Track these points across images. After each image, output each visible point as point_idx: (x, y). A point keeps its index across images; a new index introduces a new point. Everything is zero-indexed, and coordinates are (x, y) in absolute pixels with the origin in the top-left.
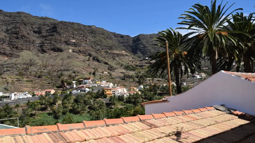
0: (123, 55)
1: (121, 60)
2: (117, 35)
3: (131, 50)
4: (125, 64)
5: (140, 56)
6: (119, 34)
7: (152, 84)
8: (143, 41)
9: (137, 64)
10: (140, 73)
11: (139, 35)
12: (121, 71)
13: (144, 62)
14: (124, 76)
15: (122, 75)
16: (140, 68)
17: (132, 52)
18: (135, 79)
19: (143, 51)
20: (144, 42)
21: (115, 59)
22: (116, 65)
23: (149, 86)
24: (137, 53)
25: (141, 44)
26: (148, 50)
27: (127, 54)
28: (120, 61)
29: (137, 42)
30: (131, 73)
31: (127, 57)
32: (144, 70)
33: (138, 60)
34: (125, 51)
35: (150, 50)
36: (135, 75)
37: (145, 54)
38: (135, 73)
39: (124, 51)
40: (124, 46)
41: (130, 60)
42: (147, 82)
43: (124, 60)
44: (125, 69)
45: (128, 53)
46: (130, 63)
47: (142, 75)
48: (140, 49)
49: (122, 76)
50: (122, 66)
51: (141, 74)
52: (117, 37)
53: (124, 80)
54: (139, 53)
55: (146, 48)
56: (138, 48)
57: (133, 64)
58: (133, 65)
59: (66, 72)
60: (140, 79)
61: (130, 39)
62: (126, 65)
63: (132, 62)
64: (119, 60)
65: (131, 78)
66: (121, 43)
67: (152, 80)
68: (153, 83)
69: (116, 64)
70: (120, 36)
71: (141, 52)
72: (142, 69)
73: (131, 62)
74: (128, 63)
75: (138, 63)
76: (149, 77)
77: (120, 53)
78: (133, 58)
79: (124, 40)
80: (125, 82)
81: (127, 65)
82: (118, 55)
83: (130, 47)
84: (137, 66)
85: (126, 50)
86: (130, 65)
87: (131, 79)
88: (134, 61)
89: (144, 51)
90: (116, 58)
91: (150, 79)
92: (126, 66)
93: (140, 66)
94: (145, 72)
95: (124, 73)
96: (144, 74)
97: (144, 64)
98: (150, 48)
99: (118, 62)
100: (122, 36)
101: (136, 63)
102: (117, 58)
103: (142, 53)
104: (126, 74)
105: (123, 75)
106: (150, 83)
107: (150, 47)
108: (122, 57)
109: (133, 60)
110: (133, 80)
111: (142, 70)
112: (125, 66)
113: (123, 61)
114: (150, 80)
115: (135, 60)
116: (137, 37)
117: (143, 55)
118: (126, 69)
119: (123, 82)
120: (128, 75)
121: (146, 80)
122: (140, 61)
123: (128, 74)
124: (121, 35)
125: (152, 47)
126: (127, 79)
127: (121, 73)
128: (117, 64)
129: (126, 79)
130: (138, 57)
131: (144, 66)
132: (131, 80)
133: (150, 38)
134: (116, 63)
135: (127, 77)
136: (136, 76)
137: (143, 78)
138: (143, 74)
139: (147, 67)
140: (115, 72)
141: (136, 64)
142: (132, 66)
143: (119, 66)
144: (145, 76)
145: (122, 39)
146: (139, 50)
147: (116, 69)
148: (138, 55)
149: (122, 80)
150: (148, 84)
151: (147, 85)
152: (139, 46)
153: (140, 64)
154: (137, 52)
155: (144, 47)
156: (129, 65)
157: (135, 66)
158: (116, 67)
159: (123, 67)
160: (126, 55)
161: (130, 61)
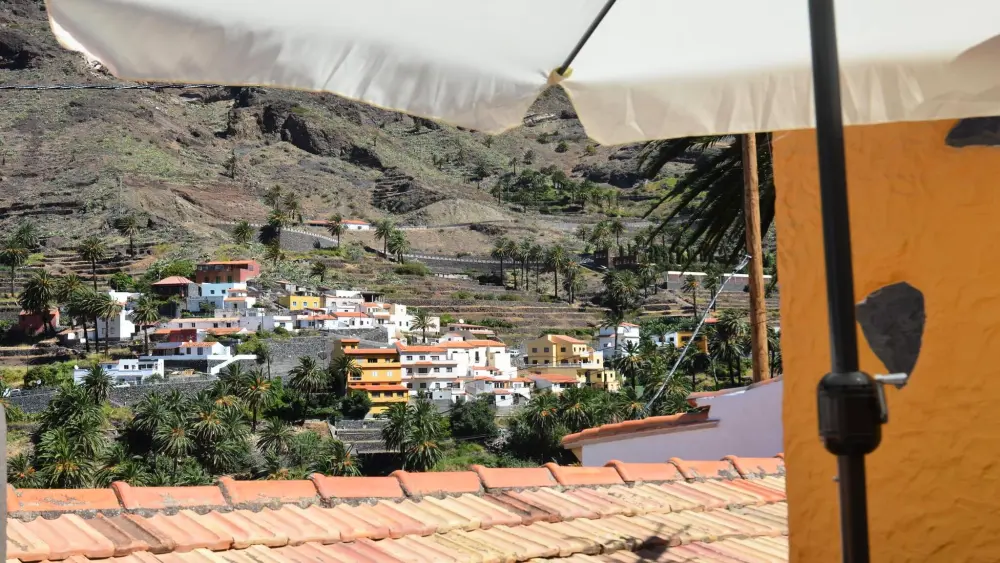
4: (508, 160)
7: (709, 318)
9: (600, 165)
10: (617, 228)
12: (476, 219)
14: (495, 255)
15: (481, 247)
16: (616, 190)
18: (577, 280)
21: (429, 124)
22: (433, 173)
23: (685, 329)
30: (553, 231)
36: (582, 245)
38: (581, 234)
41: (546, 128)
42: (671, 296)
44: (507, 199)
49: (484, 256)
50: (480, 174)
51: (626, 241)
53: (498, 281)
57: (565, 163)
58: (568, 172)
59: (58, 218)
60: (619, 277)
62: (510, 170)
63: (561, 149)
65: (549, 266)
67: (710, 284)
68: (713, 306)
69: (438, 164)
72: (636, 198)
73: (553, 146)
76: (687, 263)
80: (503, 298)
81: (519, 170)
84: (595, 176)
86: (543, 171)
87: (551, 275)
91: (691, 280)
92: (513, 181)
93: (615, 180)
95: (493, 232)
99: (453, 151)
104: (513, 236)
105: (488, 249)
106: (693, 309)
109: (565, 133)
110: (566, 287)
111: (633, 211)
112: (507, 177)
114: (690, 285)
118: (515, 200)
119: (489, 298)
120: (526, 245)
121: (664, 286)
123: (527, 235)
126: (523, 275)
127: (473, 227)
128: (440, 162)
129: (508, 274)
132: (549, 284)
134: (440, 156)
135: (522, 259)
136: (585, 255)
137: (636, 270)
138: (638, 239)
139: (673, 182)
140: (426, 223)
141: (589, 160)
142: (558, 177)
143: (457, 177)
144: (655, 254)
147: (434, 200)
149: (483, 280)
150: (675, 312)
151: (668, 321)
153: (619, 164)
156: (534, 168)
157: (580, 179)
158: (437, 188)
159: (490, 182)
161: (542, 140)
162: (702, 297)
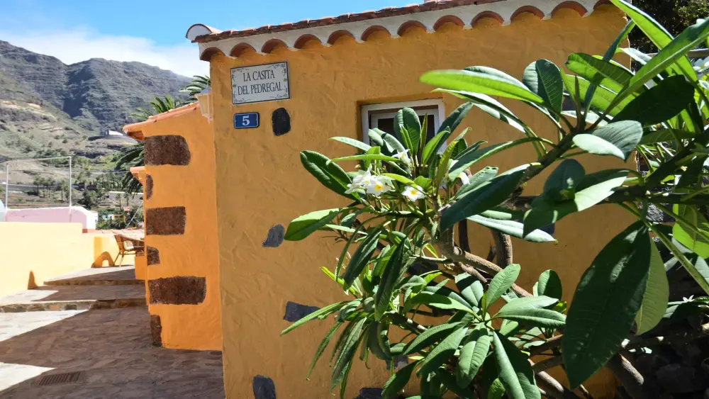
0: (34, 117)
1: (25, 132)
2: (14, 51)
3: (61, 104)
4: (41, 145)
5: (90, 124)
6: (21, 49)
7: (126, 209)
8: (101, 81)
9: (82, 149)
10: (88, 174)
11: (92, 60)
12: (26, 168)
13: (101, 145)
14: (35, 183)
15: (28, 180)
16: (88, 159)
17: (65, 110)
19: (100, 109)
20: (105, 82)
21: (4, 129)
22: (6, 149)
23: (116, 213)
24: (80, 114)
25: (93, 87)
26: (117, 107)
27: (49, 115)
28: (23, 136)
29: (83, 82)
30: (59, 175)
31: (46, 125)
32: (103, 168)
33: (84, 137)
34: (41, 105)
35: (123, 110)
36: (73, 180)
37: (104, 119)
38: (73, 176)
39: (37, 104)
40: (38, 89)
41: (59, 133)
42: (110, 201)
43: (36, 132)
44: (40, 161)
45: (50, 110)
46: (58, 144)
47: (95, 180)
48: (91, 104)
49: (30, 184)
50: (28, 150)
51: (92, 180)
52: (14, 58)
53: (36, 194)
54: (88, 113)
55: (110, 101)
56: (84, 100)
57: (65, 148)
58: (68, 152)
60: (89, 193)
61: (59, 68)
62: (42, 149)
63: (65, 142)
64: (19, 131)
65: (59, 189)
66: (28, 79)
67: (126, 196)
68: (128, 205)
69: (8, 145)
70: (25, 54)
71: (93, 113)
72: (96, 163)
73: (62, 140)
74: (50, 145)
75: (83, 146)
76: (117, 188)
77: (24, 109)
78: (67, 129)
79: (38, 70)
80: (38, 201)
81: (46, 149)
82: (15, 116)
83: (59, 93)
84: (79, 153)
85: (45, 102)
86: (57, 150)
87: (60, 192)
88: (72, 139)
89: (104, 110)
90: (7, 127)
91: (119, 195)
92: (44, 153)
93: (88, 155)
94: (105, 174)
95: (34, 174)
96: (101, 179)
97: (102, 150)
98: (122, 103)
99: (16, 140)
100: (32, 58)
101: (77, 143)
102: (12, 126)
103: (99, 116)
104: (42, 176)
105: (32, 181)
106: (120, 206)
107: (122, 99)
108: (30, 124)
109: (67, 135)
110: (66, 197)
111: (95, 168)
112: (40, 152)
113: (32, 137)
114: (118, 197)
115: (74, 135)
116: (83, 65)
117: (101, 123)
118: (44, 161)
119: (32, 201)
120: (49, 180)
121: (108, 197)
122: (91, 139)
123: (50, 176)
124: (27, 51)
125: (128, 100)
126: (47, 192)
127: (25, 172)
128: (10, 144)
129: (41, 191)
130: (84, 127)
131: (103, 155)
132: (59, 195)
133: (126, 72)
134: (9, 142)
135: (47, 185)
136: (75, 184)
137: (97, 191)
138: (98, 179)
139: (112, 157)
140: (3, 169)
141: (77, 147)
142: (63, 153)
143: (17, 151)
144: (104, 184)
145: (32, 65)
146: (87, 106)
147: (6, 160)
148: (84, 120)
149: (29, 194)
150: (112, 207)
151: (109, 210)
152: (88, 95)
153: (90, 150)
154: (81, 111)
155: (103, 99)
156: (53, 149)
157: (73, 154)
158: (8, 155)
159: (32, 154)
160: (45, 118)
161: (57, 138)
162: (123, 201)
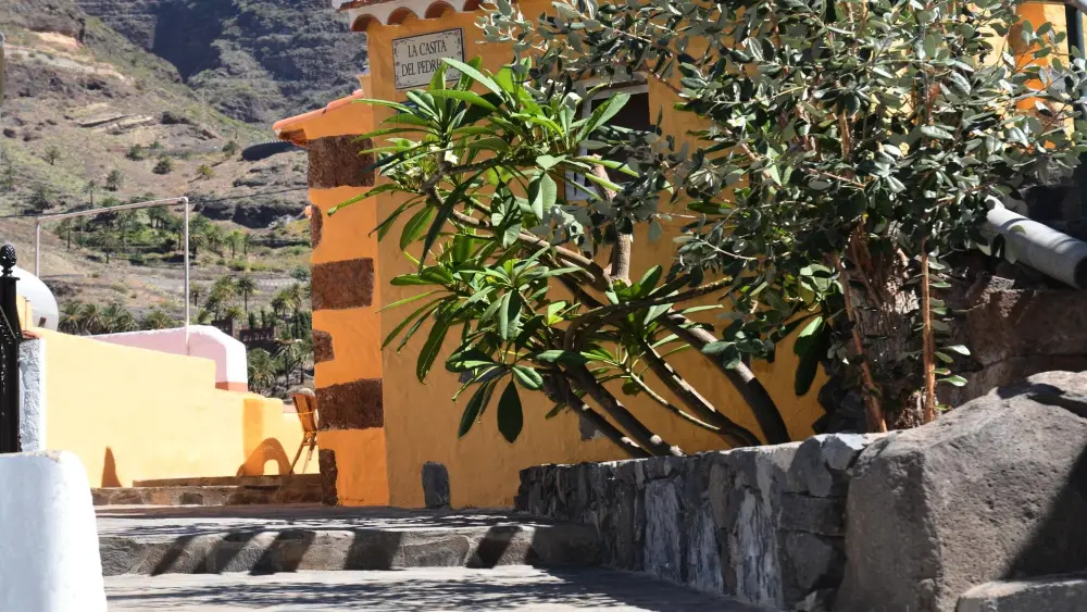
0: (55, 82)
1: (27, 139)
3: (147, 26)
5: (248, 99)
13: (289, 175)
17: (161, 48)
19: (283, 38)
24: (212, 60)
27: (106, 71)
28: (20, 154)
31: (98, 108)
32: (295, 263)
33: (229, 149)
34: (81, 36)
37: (299, 76)
39: (66, 32)
43: (65, 135)
45: (110, 53)
46: (139, 180)
47: (269, 309)
48: (250, 23)
54: (239, 57)
64: (9, 134)
71: (258, 56)
74: (114, 180)
77: (24, 53)
78: (168, 120)
85: (93, 25)
88: (185, 156)
89: (298, 42)
94: (303, 284)
96: (289, 304)
97: (293, 196)
101: (203, 173)
103: (278, 65)
108: (37, 109)
113: (52, 157)
115: (190, 141)
117: (286, 92)
122: (253, 154)
130: (228, 109)
131: (296, 212)
146: (237, 32)
154: (217, 52)
160: (95, 85)
